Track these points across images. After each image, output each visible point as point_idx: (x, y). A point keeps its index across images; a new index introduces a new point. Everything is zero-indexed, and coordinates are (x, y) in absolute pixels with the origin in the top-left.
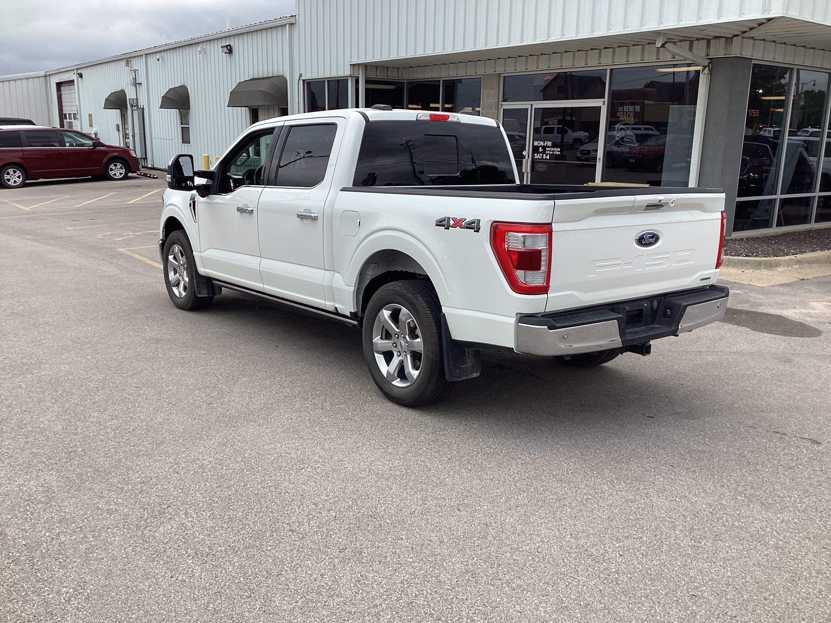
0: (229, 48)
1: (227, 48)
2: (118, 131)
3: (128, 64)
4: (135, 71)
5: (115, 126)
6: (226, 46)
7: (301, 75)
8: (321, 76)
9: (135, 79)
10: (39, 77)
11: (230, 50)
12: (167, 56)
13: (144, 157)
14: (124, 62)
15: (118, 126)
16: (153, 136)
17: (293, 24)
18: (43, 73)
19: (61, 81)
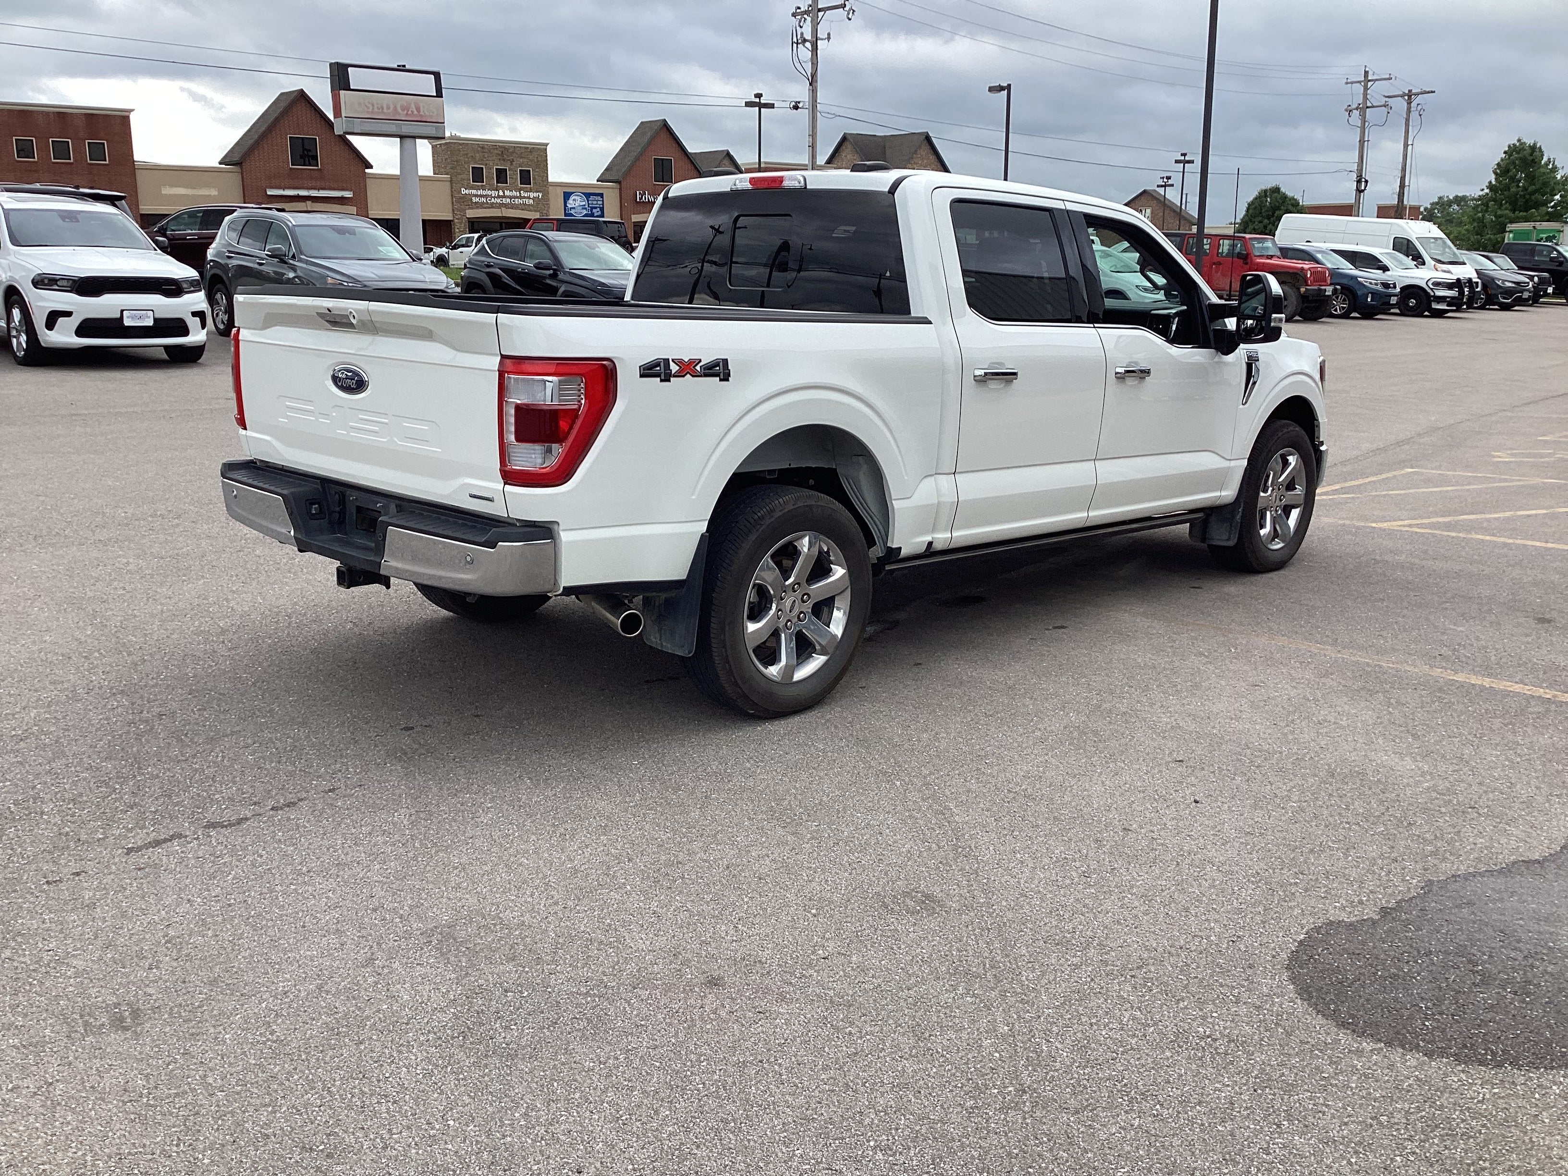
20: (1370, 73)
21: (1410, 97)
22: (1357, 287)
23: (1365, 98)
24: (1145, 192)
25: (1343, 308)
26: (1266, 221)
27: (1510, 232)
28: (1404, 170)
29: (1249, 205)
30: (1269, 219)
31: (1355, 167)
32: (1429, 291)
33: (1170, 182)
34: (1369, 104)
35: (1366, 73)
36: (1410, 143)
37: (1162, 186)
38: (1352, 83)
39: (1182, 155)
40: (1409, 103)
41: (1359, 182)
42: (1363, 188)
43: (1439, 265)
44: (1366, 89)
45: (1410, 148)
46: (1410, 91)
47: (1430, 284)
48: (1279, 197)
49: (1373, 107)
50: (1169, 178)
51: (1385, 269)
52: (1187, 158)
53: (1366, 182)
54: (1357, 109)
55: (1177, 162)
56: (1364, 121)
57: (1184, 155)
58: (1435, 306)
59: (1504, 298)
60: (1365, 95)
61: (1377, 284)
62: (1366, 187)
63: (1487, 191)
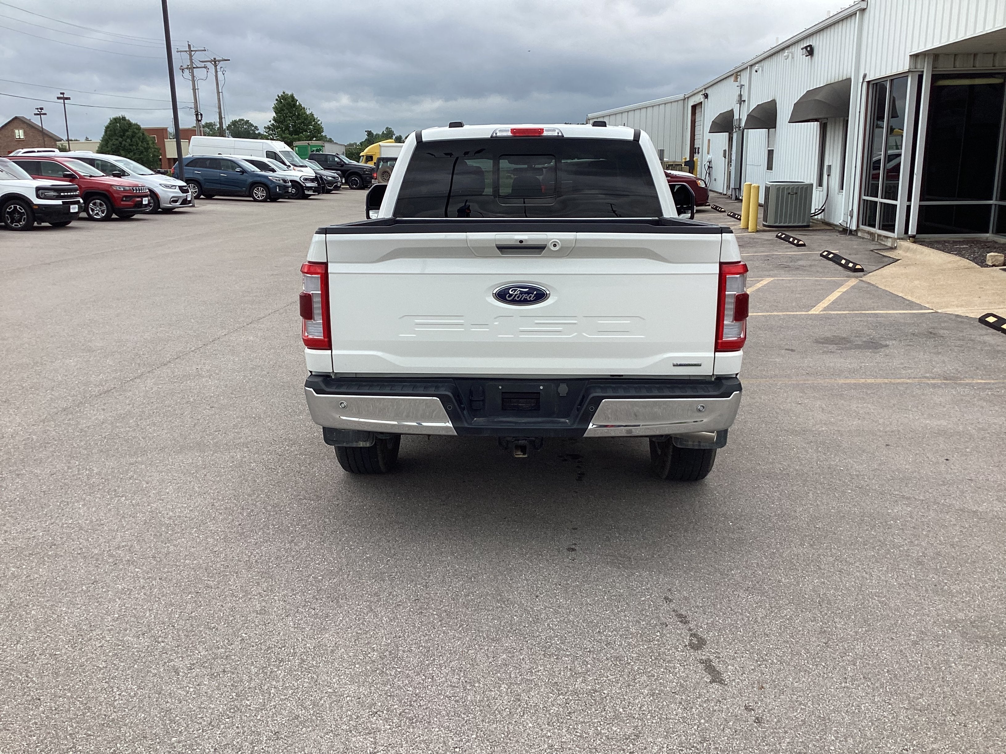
0: (809, 49)
1: (807, 49)
2: (725, 157)
3: (737, 78)
4: (742, 86)
5: (722, 152)
6: (806, 48)
7: (865, 76)
8: (883, 75)
9: (741, 96)
10: (678, 101)
11: (810, 51)
12: (766, 64)
13: (738, 187)
14: (732, 78)
15: (725, 151)
16: (748, 163)
17: (864, 10)
18: (681, 96)
19: (695, 103)
20: (192, 46)
21: (215, 62)
22: (269, 183)
23: (192, 62)
24: (16, 118)
25: (263, 196)
26: (120, 139)
27: (296, 146)
28: (220, 108)
29: (106, 127)
30: (122, 138)
31: (193, 106)
32: (302, 184)
33: (43, 112)
34: (194, 66)
35: (189, 46)
36: (220, 91)
37: (38, 114)
38: (181, 51)
39: (61, 93)
40: (216, 66)
41: (197, 115)
42: (200, 119)
43: (296, 168)
44: (191, 56)
45: (221, 94)
46: (215, 59)
47: (302, 179)
48: (125, 122)
49: (197, 67)
50: (42, 109)
51: (273, 171)
52: (65, 96)
53: (201, 115)
54: (187, 68)
55: (58, 98)
56: (193, 77)
57: (63, 94)
58: (307, 192)
59: (329, 186)
60: (191, 60)
61: (279, 180)
62: (202, 118)
63: (272, 122)
